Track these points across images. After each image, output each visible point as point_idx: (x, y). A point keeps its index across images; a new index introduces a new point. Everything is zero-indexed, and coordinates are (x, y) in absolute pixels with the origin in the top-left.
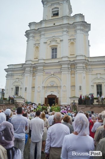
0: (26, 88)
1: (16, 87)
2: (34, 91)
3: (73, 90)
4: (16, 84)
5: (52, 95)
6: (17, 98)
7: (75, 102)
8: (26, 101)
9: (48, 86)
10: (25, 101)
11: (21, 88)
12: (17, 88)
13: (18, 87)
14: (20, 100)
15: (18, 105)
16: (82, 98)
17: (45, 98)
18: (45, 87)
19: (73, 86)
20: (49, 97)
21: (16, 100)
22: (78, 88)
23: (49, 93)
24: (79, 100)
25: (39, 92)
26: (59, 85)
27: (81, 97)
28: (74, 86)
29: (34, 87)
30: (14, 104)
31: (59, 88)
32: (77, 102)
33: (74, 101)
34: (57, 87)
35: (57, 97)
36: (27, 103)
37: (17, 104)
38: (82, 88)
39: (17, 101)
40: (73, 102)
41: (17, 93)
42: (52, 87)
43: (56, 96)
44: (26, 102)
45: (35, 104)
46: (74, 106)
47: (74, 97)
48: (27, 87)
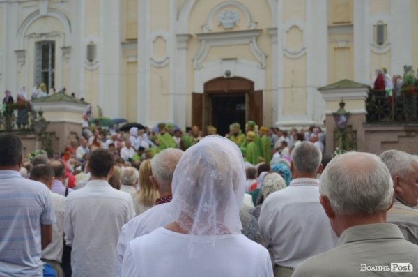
0: (91, 50)
1: (38, 43)
2: (132, 59)
3: (342, 45)
4: (40, 28)
5: (227, 80)
6: (44, 100)
7: (347, 109)
8: (95, 115)
9: (205, 31)
10: (89, 113)
11: (66, 49)
12: (46, 51)
13: (53, 44)
14: (63, 110)
15: (53, 134)
16: (389, 87)
17: (195, 96)
18: (190, 36)
19: (341, 27)
20: (211, 89)
21: (41, 113)
22: (370, 35)
23: (213, 70)
24: (368, 100)
25: (160, 65)
26: (263, 25)
27: (380, 82)
28: (348, 25)
29: (134, 41)
30: (32, 130)
31: (264, 41)
32: (358, 107)
33: (342, 105)
34: (255, 34)
35: (257, 88)
36: (101, 126)
37: (49, 129)
38: (391, 35)
39: (48, 117)
40: (335, 108)
41: (46, 78)
42: (229, 34)
43: (252, 83)
44: (96, 122)
45: (140, 127)
46: (342, 130)
47: (345, 85)
48: (95, 40)
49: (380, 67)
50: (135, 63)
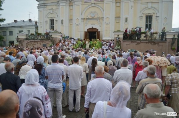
0: (62, 21)
1: (50, 19)
2: (71, 23)
3: (118, 22)
4: (51, 16)
5: (92, 29)
6: (52, 33)
7: (119, 37)
9: (88, 18)
10: (62, 35)
11: (56, 21)
12: (52, 21)
13: (54, 20)
14: (56, 35)
15: (54, 40)
17: (85, 32)
18: (84, 19)
19: (118, 18)
20: (89, 31)
21: (52, 36)
22: (124, 20)
23: (89, 26)
24: (124, 35)
25: (78, 25)
26: (100, 17)
27: (126, 31)
28: (119, 17)
29: (71, 19)
30: (49, 39)
31: (101, 20)
32: (121, 36)
33: (118, 36)
34: (99, 18)
35: (99, 31)
37: (53, 39)
38: (129, 20)
39: (53, 36)
40: (116, 36)
41: (52, 27)
42: (93, 18)
43: (98, 30)
44: (64, 37)
45: (73, 39)
46: (118, 41)
47: (119, 31)
48: (63, 19)
49: (127, 27)
50: (72, 24)
